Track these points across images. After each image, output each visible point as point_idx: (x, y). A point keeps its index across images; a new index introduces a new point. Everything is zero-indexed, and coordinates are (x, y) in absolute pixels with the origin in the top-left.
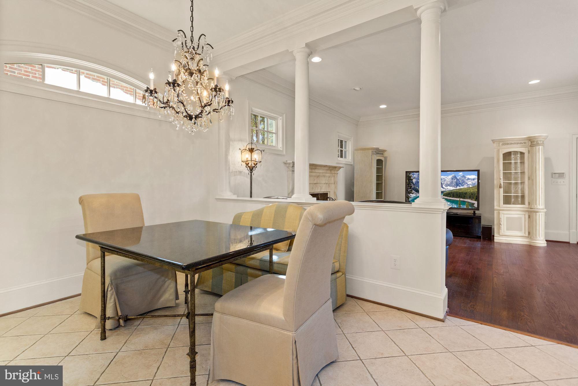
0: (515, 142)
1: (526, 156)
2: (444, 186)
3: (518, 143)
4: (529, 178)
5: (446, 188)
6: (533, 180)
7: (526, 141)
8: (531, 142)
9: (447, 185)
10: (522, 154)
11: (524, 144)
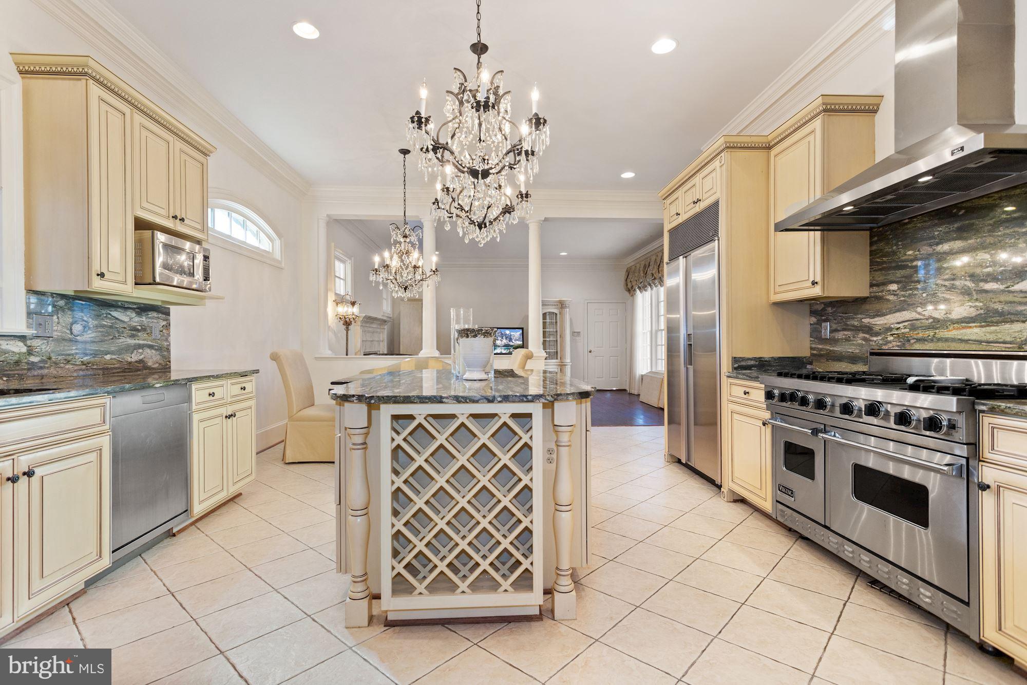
0: (551, 304)
1: (558, 315)
2: (513, 341)
3: (553, 305)
4: (560, 337)
5: (515, 342)
6: (563, 338)
7: (558, 304)
8: (562, 305)
9: (516, 340)
10: (556, 314)
11: (556, 306)
